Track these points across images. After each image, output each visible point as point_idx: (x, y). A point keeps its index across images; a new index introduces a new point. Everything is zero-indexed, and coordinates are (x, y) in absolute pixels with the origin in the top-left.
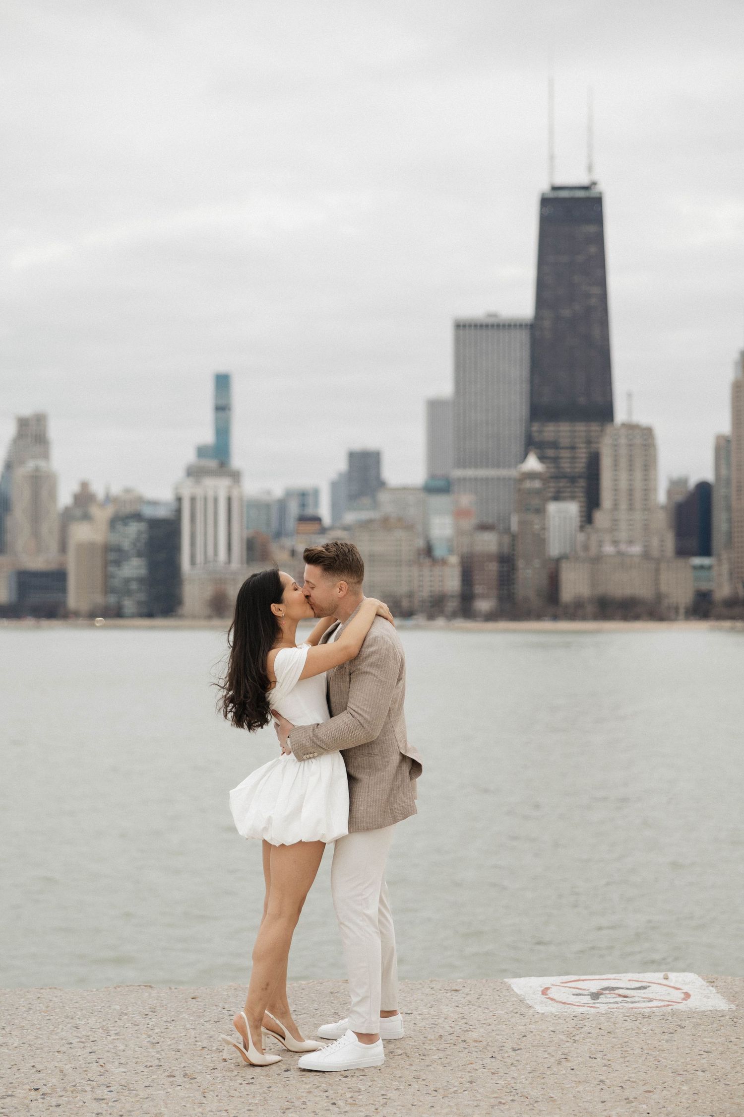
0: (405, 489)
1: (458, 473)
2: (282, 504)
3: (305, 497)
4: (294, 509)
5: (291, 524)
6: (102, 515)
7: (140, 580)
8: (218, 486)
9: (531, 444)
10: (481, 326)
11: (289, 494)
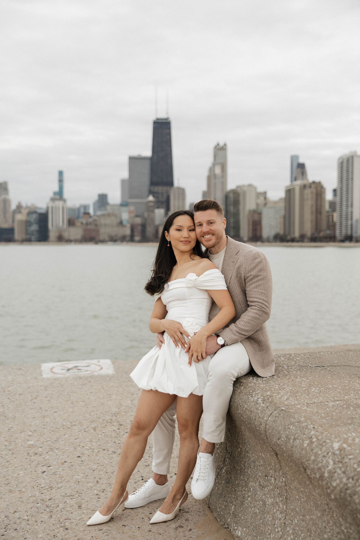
0: (114, 205)
1: (130, 201)
2: (79, 209)
3: (86, 207)
4: (82, 210)
5: (81, 214)
6: (25, 212)
7: (37, 231)
8: (59, 204)
9: (151, 192)
10: (136, 159)
11: (81, 206)
